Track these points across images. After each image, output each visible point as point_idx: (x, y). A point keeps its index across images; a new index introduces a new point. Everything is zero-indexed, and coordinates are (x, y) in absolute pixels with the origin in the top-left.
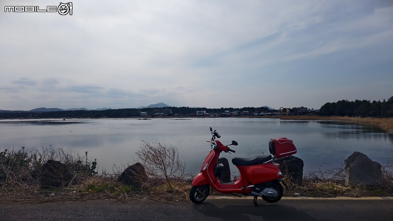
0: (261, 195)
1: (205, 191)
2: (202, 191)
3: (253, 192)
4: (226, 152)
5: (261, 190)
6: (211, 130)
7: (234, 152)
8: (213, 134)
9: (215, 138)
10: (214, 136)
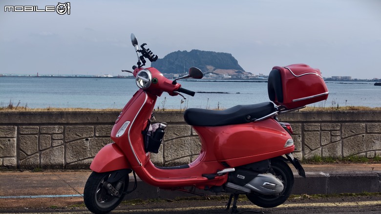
0: (247, 191)
1: (119, 185)
2: (114, 184)
3: (230, 185)
4: (173, 94)
5: (249, 179)
6: (135, 42)
7: (192, 94)
8: (140, 54)
9: (144, 62)
10: (141, 58)
